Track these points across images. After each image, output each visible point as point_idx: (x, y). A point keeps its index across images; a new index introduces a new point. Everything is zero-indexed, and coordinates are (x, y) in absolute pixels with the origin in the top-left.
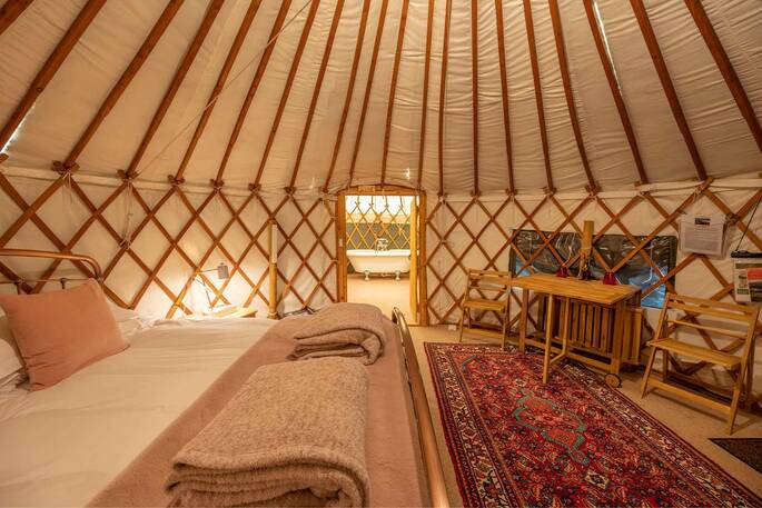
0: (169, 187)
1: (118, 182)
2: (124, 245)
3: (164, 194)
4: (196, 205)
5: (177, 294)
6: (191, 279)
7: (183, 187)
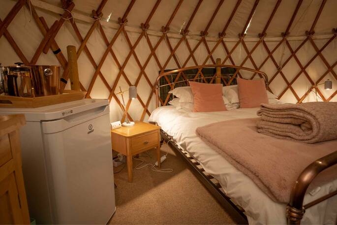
0: (305, 38)
1: (281, 39)
2: (279, 70)
3: (302, 42)
4: (319, 47)
5: (300, 97)
6: (310, 90)
7: (314, 37)
